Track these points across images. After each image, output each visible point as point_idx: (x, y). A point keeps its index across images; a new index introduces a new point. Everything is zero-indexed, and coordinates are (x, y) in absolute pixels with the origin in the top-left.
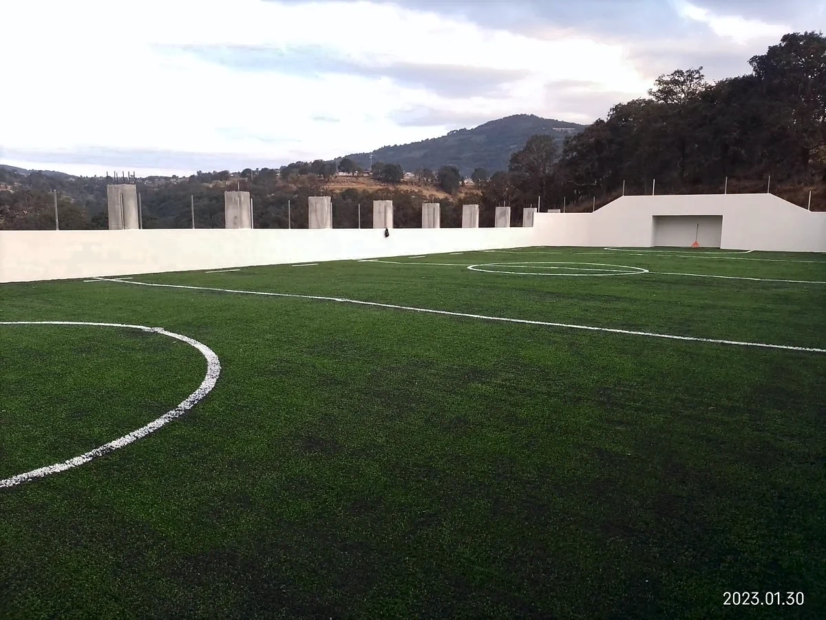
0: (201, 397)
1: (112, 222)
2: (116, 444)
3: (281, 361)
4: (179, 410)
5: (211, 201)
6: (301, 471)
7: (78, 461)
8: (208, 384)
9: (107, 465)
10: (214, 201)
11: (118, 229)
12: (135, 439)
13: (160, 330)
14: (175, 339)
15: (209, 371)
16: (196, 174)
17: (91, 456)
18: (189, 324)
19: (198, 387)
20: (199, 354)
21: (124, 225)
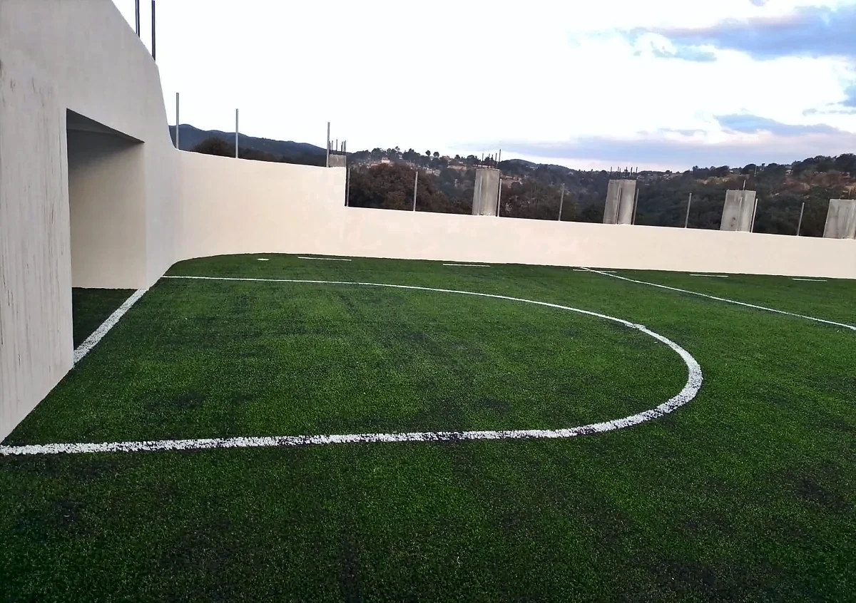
0: (681, 404)
1: (607, 216)
2: (599, 427)
3: (773, 386)
4: (658, 412)
5: (703, 199)
6: (792, 515)
7: (566, 433)
8: (689, 392)
9: (589, 444)
10: (706, 199)
11: (611, 223)
12: (615, 427)
13: (641, 328)
14: (656, 340)
15: (690, 380)
16: (691, 170)
17: (576, 432)
18: (669, 326)
19: (678, 393)
20: (680, 359)
21: (618, 220)
